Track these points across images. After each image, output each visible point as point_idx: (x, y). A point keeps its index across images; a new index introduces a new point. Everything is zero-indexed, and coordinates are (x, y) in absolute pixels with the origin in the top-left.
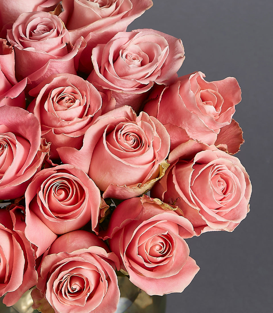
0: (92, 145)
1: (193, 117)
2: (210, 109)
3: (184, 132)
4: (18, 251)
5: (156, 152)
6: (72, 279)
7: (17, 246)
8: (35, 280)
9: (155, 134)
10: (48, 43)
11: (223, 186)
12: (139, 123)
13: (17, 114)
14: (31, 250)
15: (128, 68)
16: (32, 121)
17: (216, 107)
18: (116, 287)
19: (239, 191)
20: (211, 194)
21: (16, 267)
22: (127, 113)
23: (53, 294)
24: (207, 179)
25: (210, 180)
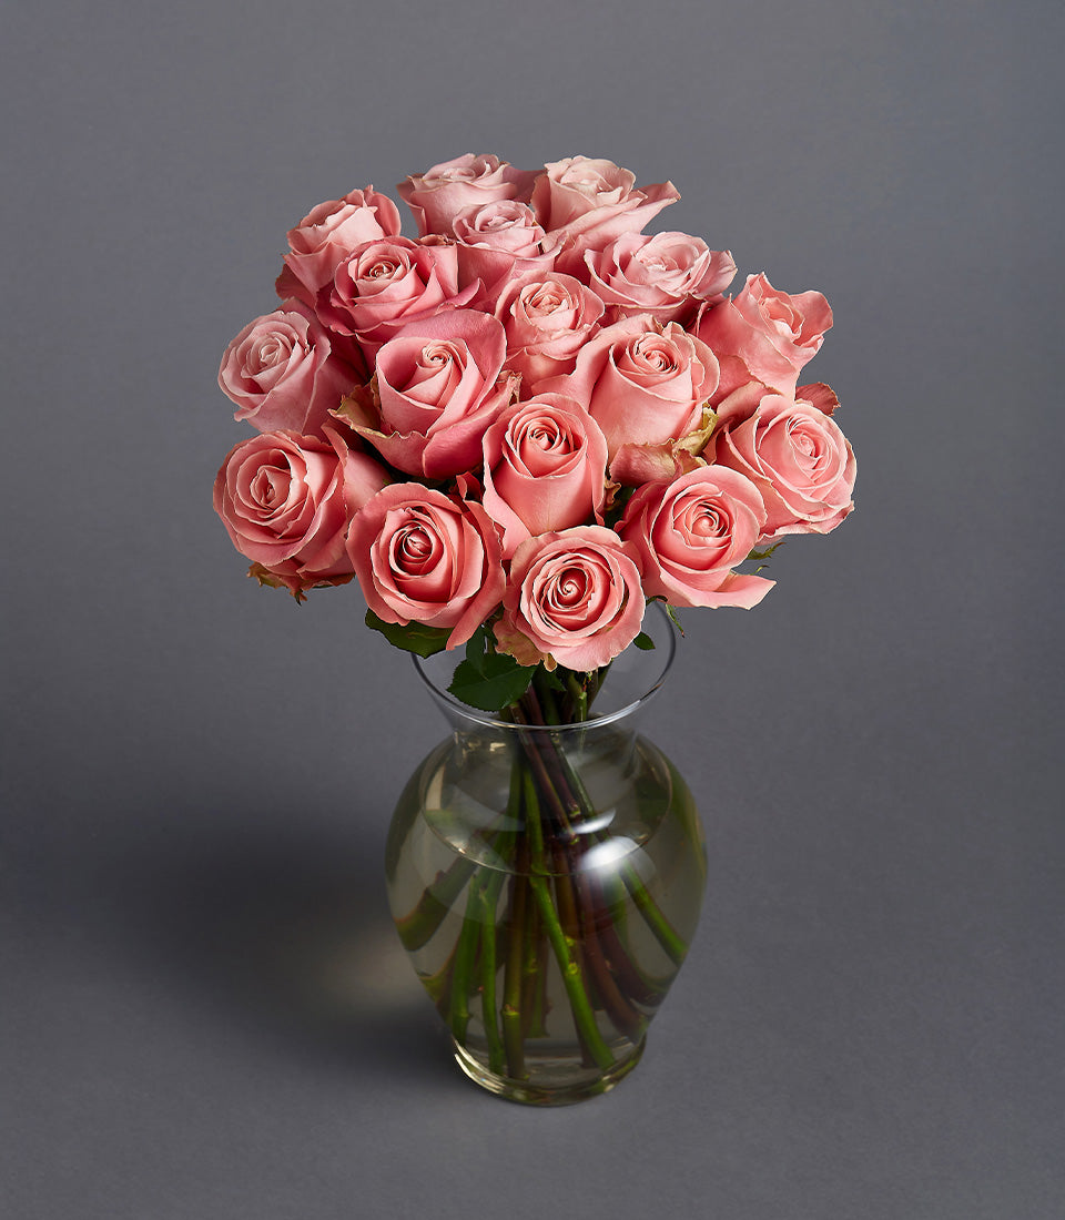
0: (590, 374)
1: (756, 335)
2: (783, 327)
3: (741, 366)
4: (472, 537)
5: (697, 388)
6: (566, 575)
7: (469, 530)
8: (501, 586)
9: (695, 358)
10: (511, 238)
11: (810, 448)
12: (668, 337)
13: (466, 321)
14: (494, 534)
15: (645, 272)
16: (491, 329)
17: (794, 329)
18: (638, 590)
19: (836, 460)
20: (790, 456)
21: (469, 564)
22: (646, 326)
23: (531, 604)
24: (783, 435)
25: (787, 434)
